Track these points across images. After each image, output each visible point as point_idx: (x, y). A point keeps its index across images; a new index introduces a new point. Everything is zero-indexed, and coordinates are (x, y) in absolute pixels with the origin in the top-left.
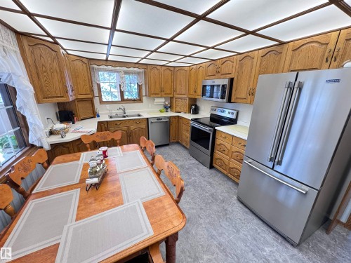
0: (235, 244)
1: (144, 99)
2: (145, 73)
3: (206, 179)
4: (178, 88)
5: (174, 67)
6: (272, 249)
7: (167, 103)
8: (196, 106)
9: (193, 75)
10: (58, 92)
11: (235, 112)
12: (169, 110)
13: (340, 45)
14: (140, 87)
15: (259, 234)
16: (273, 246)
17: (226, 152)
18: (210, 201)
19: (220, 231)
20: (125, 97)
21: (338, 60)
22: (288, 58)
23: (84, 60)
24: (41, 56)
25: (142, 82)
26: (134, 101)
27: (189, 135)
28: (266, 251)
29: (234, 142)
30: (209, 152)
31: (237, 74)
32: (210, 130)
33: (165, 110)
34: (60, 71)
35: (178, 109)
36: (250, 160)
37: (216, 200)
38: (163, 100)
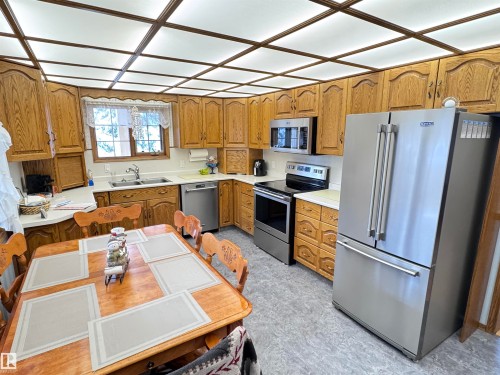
0: (328, 366)
1: (172, 152)
2: (173, 109)
3: (284, 280)
4: (231, 133)
5: (223, 98)
6: (382, 368)
7: (212, 158)
8: (262, 161)
9: (255, 112)
10: (35, 143)
11: (324, 170)
12: (216, 170)
13: (442, 78)
14: (164, 132)
15: (364, 350)
16: (384, 364)
17: (313, 234)
18: (291, 312)
19: (307, 351)
20: (139, 150)
21: (442, 95)
22: (386, 91)
23: (72, 90)
24: (13, 88)
25: (168, 124)
26: (154, 156)
27: (252, 211)
28: (373, 371)
29: (324, 215)
30: (286, 236)
31: (321, 110)
32: (286, 200)
33: (210, 171)
34: (40, 110)
35: (232, 168)
36: (347, 240)
37: (301, 310)
38: (205, 153)
